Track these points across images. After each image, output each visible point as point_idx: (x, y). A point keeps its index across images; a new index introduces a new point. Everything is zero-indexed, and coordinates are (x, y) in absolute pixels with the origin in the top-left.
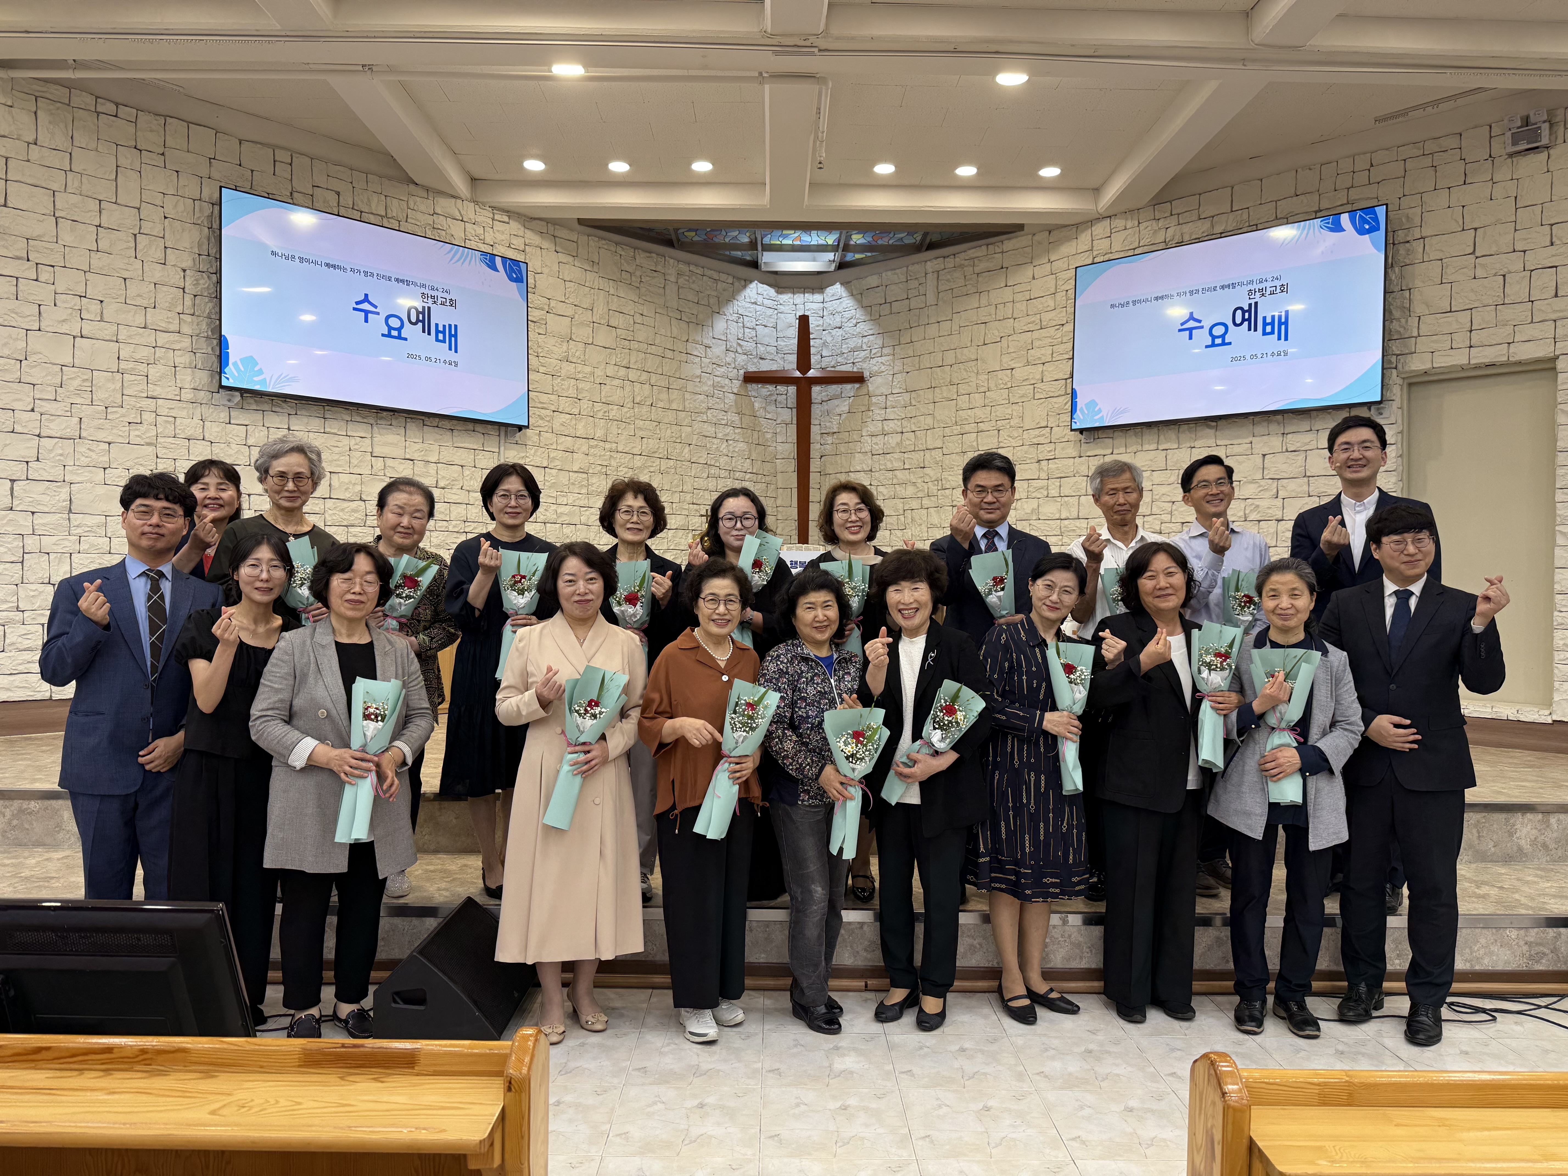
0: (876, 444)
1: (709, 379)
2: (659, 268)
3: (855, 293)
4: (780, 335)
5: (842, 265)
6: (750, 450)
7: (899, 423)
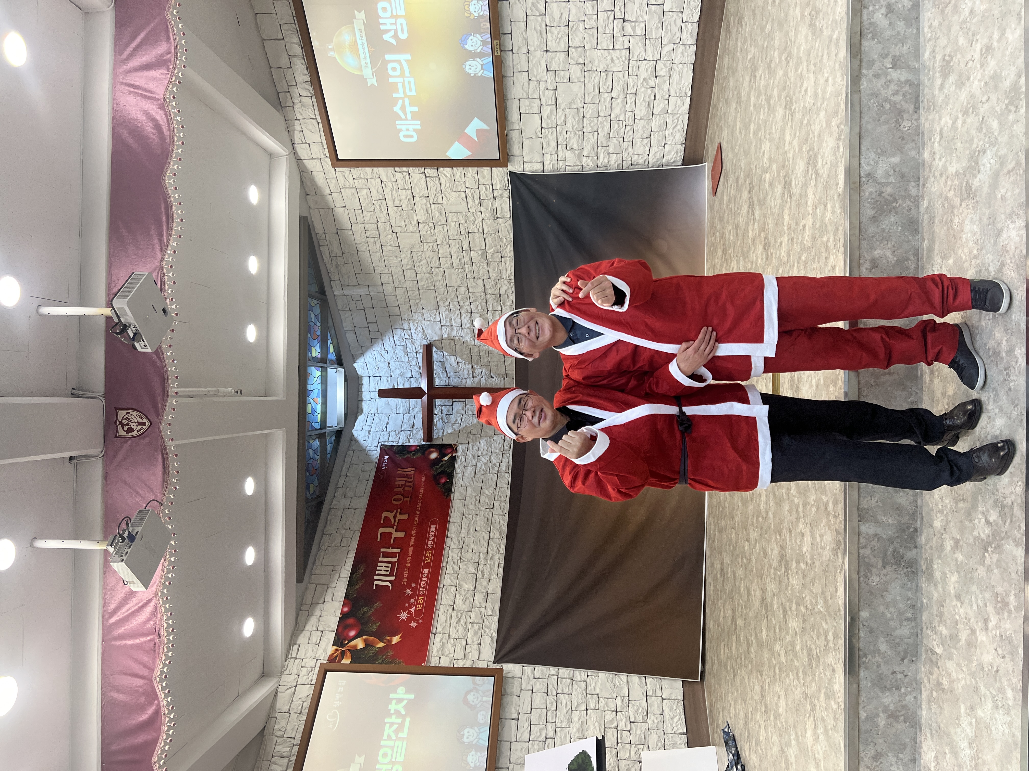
2: (339, 514)
3: (361, 352)
4: (394, 412)
5: (339, 363)
7: (464, 315)
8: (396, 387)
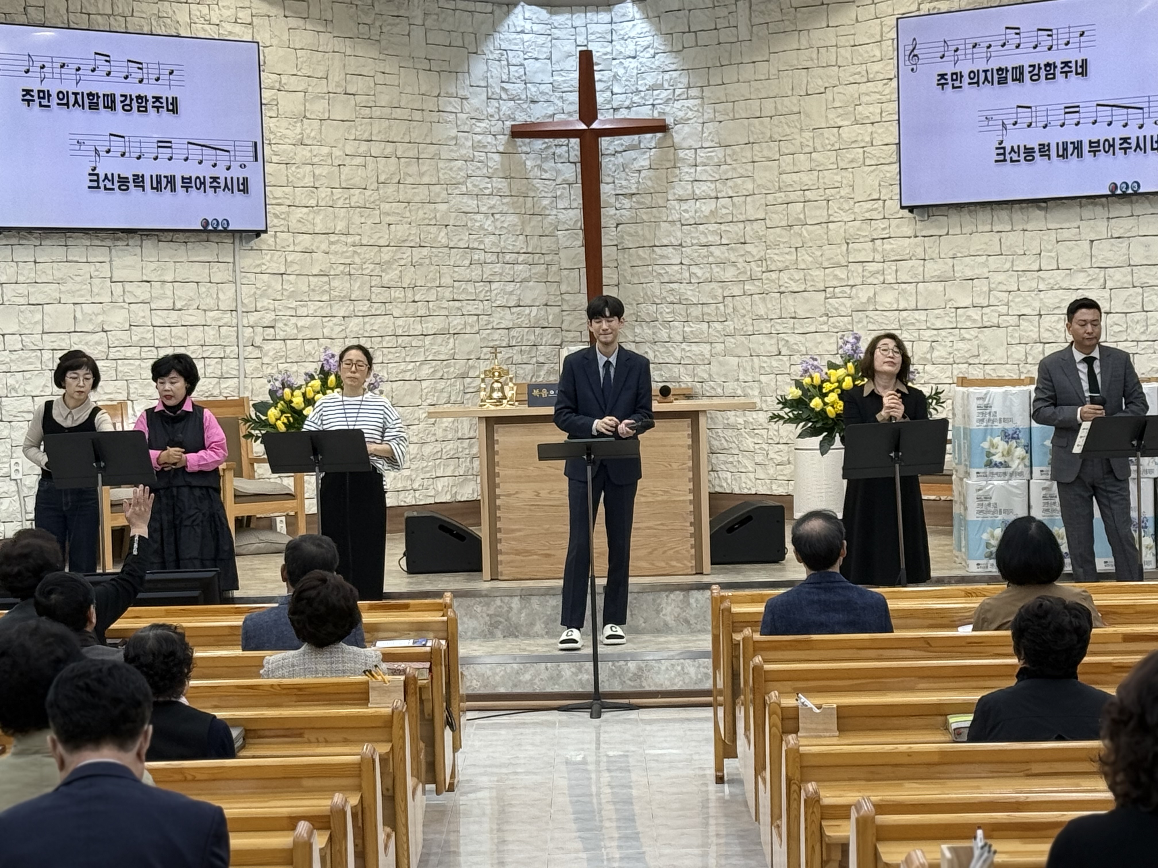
0: (686, 211)
1: (467, 139)
3: (651, 14)
4: (556, 67)
6: (523, 223)
7: (713, 186)
8: (596, 68)
